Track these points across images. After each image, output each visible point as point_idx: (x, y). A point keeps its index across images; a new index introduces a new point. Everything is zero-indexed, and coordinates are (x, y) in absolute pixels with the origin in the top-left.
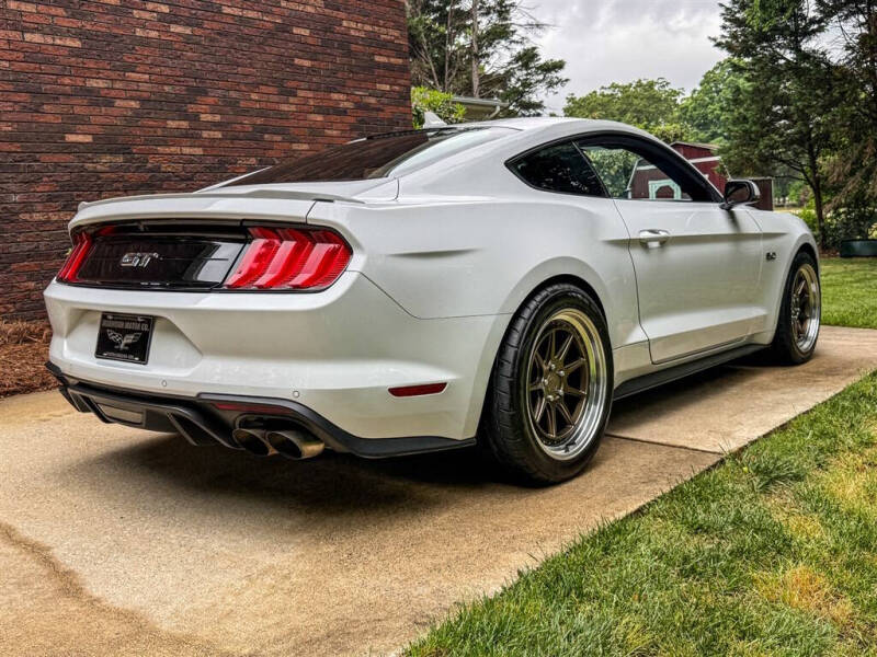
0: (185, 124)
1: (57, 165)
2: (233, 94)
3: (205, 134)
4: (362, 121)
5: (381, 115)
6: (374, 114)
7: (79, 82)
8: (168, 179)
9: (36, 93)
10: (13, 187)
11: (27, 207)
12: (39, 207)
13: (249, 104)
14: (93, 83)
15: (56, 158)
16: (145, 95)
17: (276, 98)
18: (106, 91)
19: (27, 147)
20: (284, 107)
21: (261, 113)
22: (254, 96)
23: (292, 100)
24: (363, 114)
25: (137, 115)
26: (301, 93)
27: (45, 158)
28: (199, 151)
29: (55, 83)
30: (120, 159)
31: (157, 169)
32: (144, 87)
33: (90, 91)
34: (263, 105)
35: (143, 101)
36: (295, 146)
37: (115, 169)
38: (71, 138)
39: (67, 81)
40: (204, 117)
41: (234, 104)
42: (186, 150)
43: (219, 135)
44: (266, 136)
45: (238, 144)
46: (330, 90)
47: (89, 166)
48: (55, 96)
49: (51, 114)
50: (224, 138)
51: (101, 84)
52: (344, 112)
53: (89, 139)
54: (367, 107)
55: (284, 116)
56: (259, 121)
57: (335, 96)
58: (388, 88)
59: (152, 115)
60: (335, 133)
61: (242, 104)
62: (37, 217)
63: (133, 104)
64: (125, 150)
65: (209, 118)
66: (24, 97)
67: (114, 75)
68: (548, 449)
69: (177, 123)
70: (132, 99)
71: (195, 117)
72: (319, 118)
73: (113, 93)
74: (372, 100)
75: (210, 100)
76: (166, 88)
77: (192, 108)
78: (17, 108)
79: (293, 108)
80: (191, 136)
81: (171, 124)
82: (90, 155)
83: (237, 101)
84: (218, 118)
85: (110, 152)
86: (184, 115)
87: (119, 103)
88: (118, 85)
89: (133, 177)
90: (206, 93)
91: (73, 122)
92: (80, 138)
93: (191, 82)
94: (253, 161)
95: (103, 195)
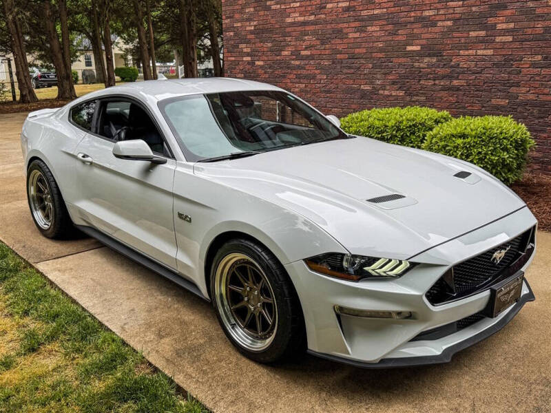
0: (483, 33)
1: (400, 64)
2: (531, 4)
3: (498, 39)
7: (419, 14)
8: (463, 73)
9: (396, 24)
10: (379, 76)
11: (383, 87)
12: (388, 87)
13: (546, 10)
14: (427, 13)
15: (402, 60)
16: (458, 16)
18: (434, 17)
19: (388, 55)
25: (450, 30)
27: (395, 60)
28: (490, 52)
29: (406, 17)
30: (434, 60)
31: (457, 66)
32: (458, 10)
33: (424, 18)
35: (455, 20)
37: (430, 66)
38: (409, 48)
39: (413, 14)
40: (499, 26)
41: (530, 12)
42: (480, 52)
43: (510, 39)
45: (526, 44)
47: (416, 64)
48: (405, 24)
49: (401, 35)
50: (514, 41)
51: (431, 13)
53: (418, 48)
59: (460, 29)
61: (538, 11)
62: (387, 93)
63: (449, 23)
64: (438, 54)
65: (504, 26)
66: (390, 27)
67: (439, 6)
69: (477, 33)
70: (449, 20)
71: (494, 26)
73: (438, 18)
75: (508, 12)
76: (474, 9)
77: (491, 20)
78: (387, 33)
80: (486, 41)
81: (472, 34)
82: (417, 58)
83: (533, 9)
84: (512, 25)
85: (429, 55)
86: (484, 27)
87: (440, 24)
88: (442, 12)
89: (441, 71)
90: (505, 8)
91: (412, 38)
92: (415, 48)
93: (494, 1)
94: (539, 57)
95: (422, 82)
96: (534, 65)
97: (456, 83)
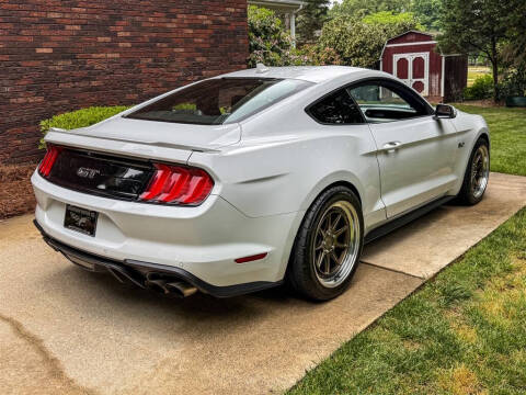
0: (108, 39)
1: (31, 68)
2: (137, 18)
3: (121, 45)
4: (217, 32)
5: (229, 28)
6: (223, 27)
7: (43, 14)
8: (99, 74)
9: (17, 23)
10: (6, 83)
11: (15, 95)
12: (22, 95)
13: (148, 25)
14: (52, 15)
15: (31, 64)
16: (84, 21)
17: (163, 20)
18: (60, 20)
19: (13, 58)
20: (169, 26)
21: (155, 30)
22: (151, 19)
23: (174, 20)
24: (217, 28)
25: (79, 34)
26: (179, 16)
27: (24, 64)
28: (117, 55)
29: (28, 16)
30: (70, 63)
31: (92, 68)
32: (83, 16)
33: (51, 20)
34: (156, 24)
35: (83, 25)
36: (176, 50)
37: (67, 69)
38: (39, 51)
39: (35, 14)
40: (120, 34)
41: (138, 24)
42: (109, 55)
43: (129, 45)
44: (158, 44)
45: (141, 50)
46: (197, 13)
47: (51, 67)
48: (28, 25)
49: (27, 36)
50: (132, 47)
51: (57, 15)
52: (206, 27)
53: (50, 51)
54: (220, 23)
55: (169, 31)
56: (154, 35)
57: (200, 17)
58: (233, 10)
59: (89, 34)
60: (200, 40)
61: (144, 25)
62: (21, 100)
63: (76, 27)
64: (73, 57)
65: (123, 34)
66: (10, 26)
67: (64, 9)
68: (321, 280)
69: (104, 38)
70: (76, 24)
71: (114, 34)
72: (191, 31)
73: (64, 21)
74: (223, 19)
75: (124, 23)
76: (97, 17)
77: (112, 28)
78: (6, 33)
79: (174, 26)
80: (112, 46)
81: (100, 39)
82: (51, 61)
84: (128, 34)
85: (63, 58)
86: (108, 34)
87: (68, 27)
88: (67, 16)
89: (78, 73)
90: (121, 19)
91: (41, 40)
92: (45, 51)
93: (112, 12)
94: (150, 60)
95: (61, 85)
96: (149, 65)
97: (94, 83)
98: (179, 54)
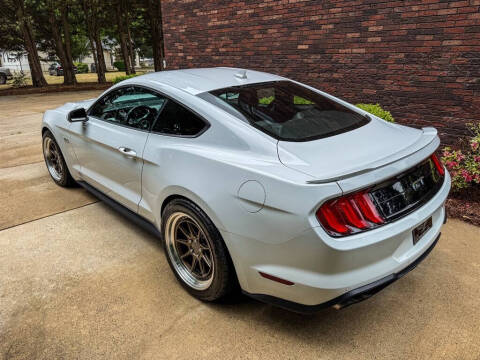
0: (357, 35)
1: (293, 60)
2: (397, 10)
3: (370, 40)
7: (307, 18)
8: (341, 67)
9: (290, 27)
13: (409, 15)
14: (313, 18)
15: (293, 57)
16: (338, 20)
17: (436, 6)
18: (318, 21)
19: (284, 52)
20: (443, 12)
21: (419, 20)
22: (415, 8)
25: (332, 32)
27: (289, 57)
28: (363, 51)
29: (297, 21)
30: (319, 57)
31: (336, 62)
32: (338, 15)
33: (311, 22)
34: (422, 14)
35: (336, 24)
37: (316, 62)
38: (300, 47)
39: (302, 19)
40: (371, 29)
41: (396, 16)
42: (355, 51)
43: (379, 39)
44: (418, 37)
45: (393, 44)
47: (305, 60)
48: (296, 28)
49: (294, 36)
50: (382, 41)
51: (317, 18)
53: (307, 47)
55: (443, 18)
56: (414, 26)
59: (340, 32)
61: (403, 16)
63: (331, 26)
64: (322, 52)
65: (375, 29)
67: (323, 12)
69: (353, 34)
70: (330, 23)
71: (365, 30)
73: (322, 22)
75: (378, 17)
76: (351, 14)
77: (364, 24)
79: (453, 11)
80: (360, 42)
81: (350, 35)
82: (306, 55)
83: (399, 14)
84: (381, 28)
85: (315, 53)
86: (358, 29)
87: (323, 27)
88: (325, 17)
89: (324, 66)
90: (376, 13)
91: (302, 39)
92: (304, 47)
93: (367, 7)
94: (402, 55)
95: (310, 75)
96: (398, 62)
97: (335, 75)
98: (449, 48)
